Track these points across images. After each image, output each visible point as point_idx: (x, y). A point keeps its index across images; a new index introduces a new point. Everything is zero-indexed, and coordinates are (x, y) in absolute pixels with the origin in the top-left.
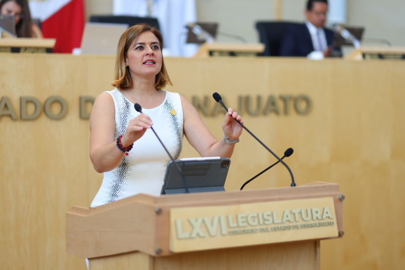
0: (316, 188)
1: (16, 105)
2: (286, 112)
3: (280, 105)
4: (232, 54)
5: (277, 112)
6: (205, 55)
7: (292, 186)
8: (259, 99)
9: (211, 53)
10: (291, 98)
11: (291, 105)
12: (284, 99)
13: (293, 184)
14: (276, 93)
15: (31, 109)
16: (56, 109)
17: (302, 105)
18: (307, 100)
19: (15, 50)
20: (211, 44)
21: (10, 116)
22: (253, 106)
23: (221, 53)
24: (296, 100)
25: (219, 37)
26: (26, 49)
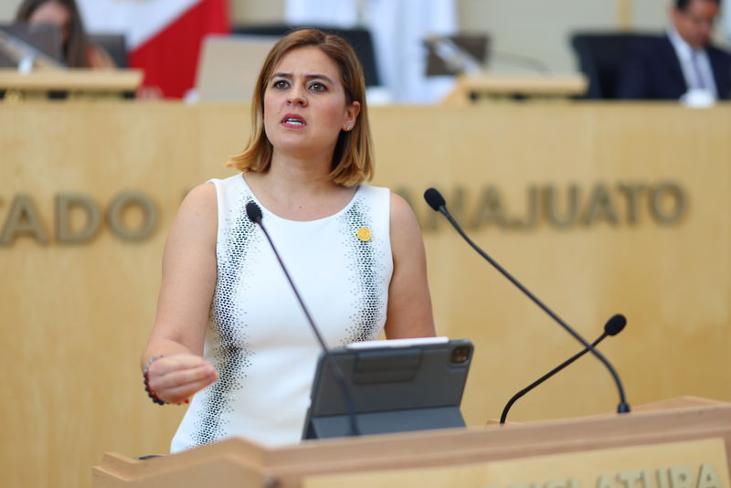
0: (681, 416)
1: (46, 211)
2: (632, 219)
3: (620, 203)
4: (519, 97)
5: (612, 219)
6: (462, 101)
7: (619, 411)
8: (574, 192)
9: (474, 96)
10: (641, 188)
11: (643, 204)
12: (629, 192)
13: (624, 408)
14: (611, 178)
15: (79, 220)
16: (134, 220)
17: (668, 204)
18: (677, 193)
19: (58, 95)
20: (476, 76)
21: (32, 235)
22: (562, 206)
23: (496, 96)
24: (653, 193)
25: (495, 63)
26: (80, 93)
